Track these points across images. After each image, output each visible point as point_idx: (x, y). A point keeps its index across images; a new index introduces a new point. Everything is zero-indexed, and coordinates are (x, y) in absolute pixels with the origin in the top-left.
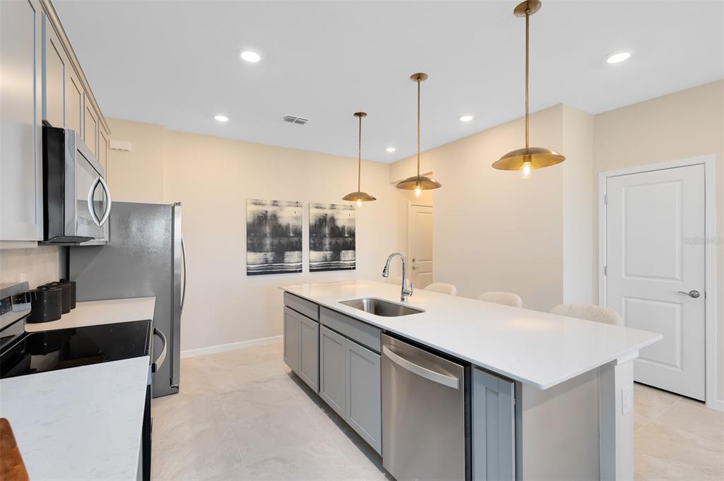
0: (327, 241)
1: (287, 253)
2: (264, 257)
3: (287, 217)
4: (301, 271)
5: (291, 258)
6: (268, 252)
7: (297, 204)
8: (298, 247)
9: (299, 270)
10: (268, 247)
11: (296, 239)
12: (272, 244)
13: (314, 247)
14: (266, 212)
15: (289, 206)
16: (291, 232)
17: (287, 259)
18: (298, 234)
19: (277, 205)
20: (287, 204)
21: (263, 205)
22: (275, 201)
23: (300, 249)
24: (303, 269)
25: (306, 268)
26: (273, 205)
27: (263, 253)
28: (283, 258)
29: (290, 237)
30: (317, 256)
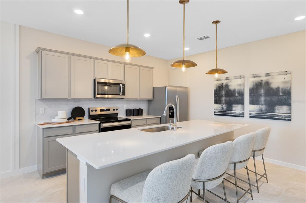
0: (263, 99)
1: (234, 105)
2: (222, 107)
3: (234, 85)
4: (243, 117)
5: (237, 108)
6: (223, 104)
7: (240, 77)
8: (242, 102)
9: (242, 116)
10: (224, 102)
11: (239, 97)
12: (225, 100)
13: (252, 102)
14: (223, 84)
15: (235, 79)
16: (236, 93)
17: (234, 109)
18: (242, 94)
19: (229, 79)
20: (234, 78)
21: (221, 80)
22: (227, 77)
23: (243, 103)
24: (245, 115)
25: (247, 115)
26: (226, 80)
27: (221, 105)
28: (232, 108)
29: (236, 96)
30: (254, 108)
